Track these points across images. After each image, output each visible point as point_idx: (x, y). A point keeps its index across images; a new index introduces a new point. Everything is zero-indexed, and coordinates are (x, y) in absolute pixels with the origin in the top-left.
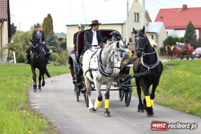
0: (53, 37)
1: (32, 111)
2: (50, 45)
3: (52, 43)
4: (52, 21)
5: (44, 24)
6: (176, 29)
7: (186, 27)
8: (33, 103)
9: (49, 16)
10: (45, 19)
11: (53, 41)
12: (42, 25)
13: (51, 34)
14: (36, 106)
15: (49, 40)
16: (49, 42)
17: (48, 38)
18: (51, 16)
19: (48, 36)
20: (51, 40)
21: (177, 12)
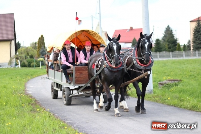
0: (44, 50)
1: (27, 94)
2: (43, 55)
3: (44, 54)
4: (44, 39)
5: (38, 42)
6: (126, 43)
7: (131, 42)
8: (28, 91)
9: (42, 36)
10: (40, 38)
11: (44, 53)
12: (37, 42)
13: (43, 48)
14: (29, 92)
15: (42, 52)
16: (42, 53)
17: (41, 50)
18: (43, 36)
19: (41, 49)
20: (43, 52)
21: (126, 32)
